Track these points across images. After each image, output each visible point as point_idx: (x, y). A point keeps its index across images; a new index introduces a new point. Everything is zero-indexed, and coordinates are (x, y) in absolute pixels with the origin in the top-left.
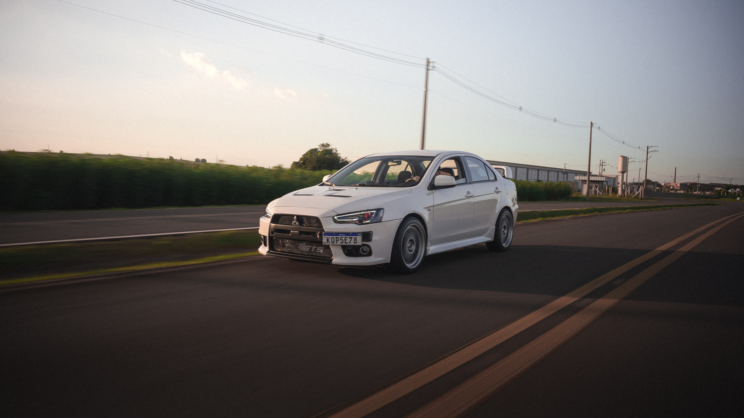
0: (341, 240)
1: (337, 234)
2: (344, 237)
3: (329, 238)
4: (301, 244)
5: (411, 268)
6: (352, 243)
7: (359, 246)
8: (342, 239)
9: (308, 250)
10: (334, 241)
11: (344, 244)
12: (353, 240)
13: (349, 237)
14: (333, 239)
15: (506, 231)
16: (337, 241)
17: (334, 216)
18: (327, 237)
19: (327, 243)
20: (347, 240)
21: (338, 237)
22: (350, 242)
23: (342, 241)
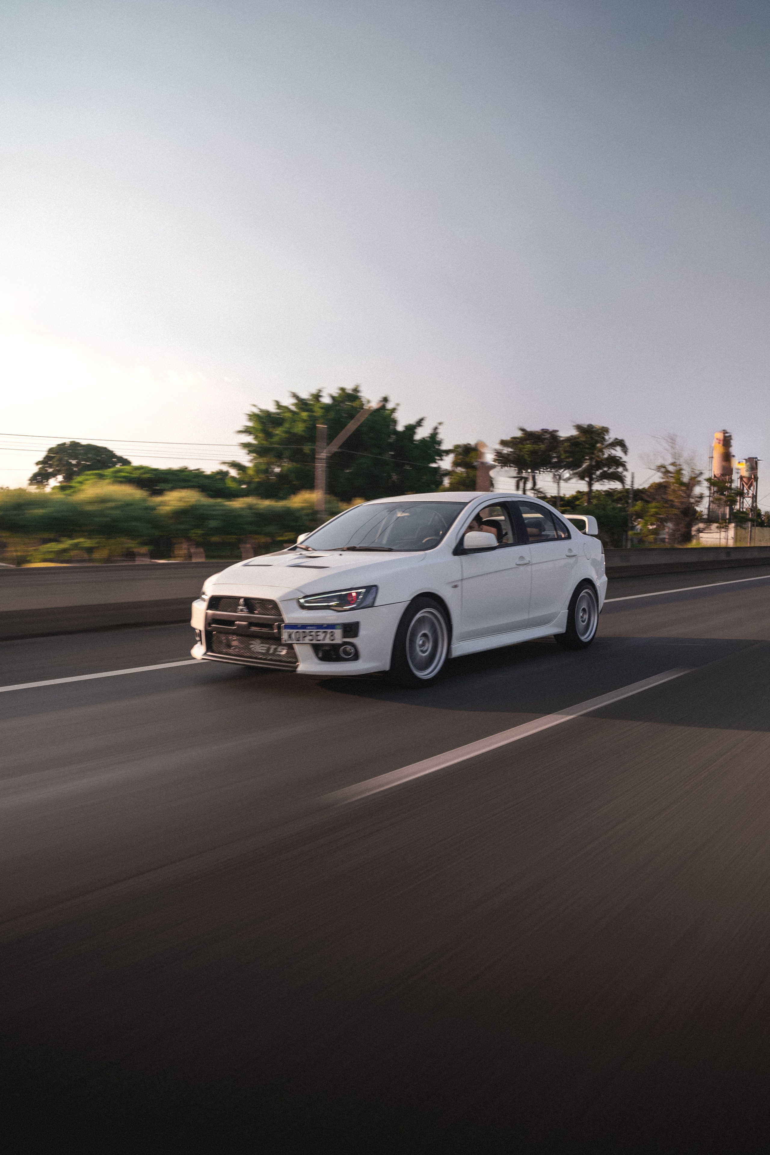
0: (310, 635)
1: (304, 626)
2: (315, 631)
3: (291, 633)
4: (253, 642)
5: (424, 678)
6: (327, 641)
7: (339, 646)
8: (312, 634)
9: (264, 651)
10: (299, 638)
11: (314, 642)
12: (328, 636)
13: (321, 631)
14: (298, 634)
15: (586, 617)
16: (304, 637)
17: (301, 599)
18: (289, 632)
19: (289, 640)
20: (319, 635)
21: (305, 632)
22: (324, 639)
23: (311, 637)
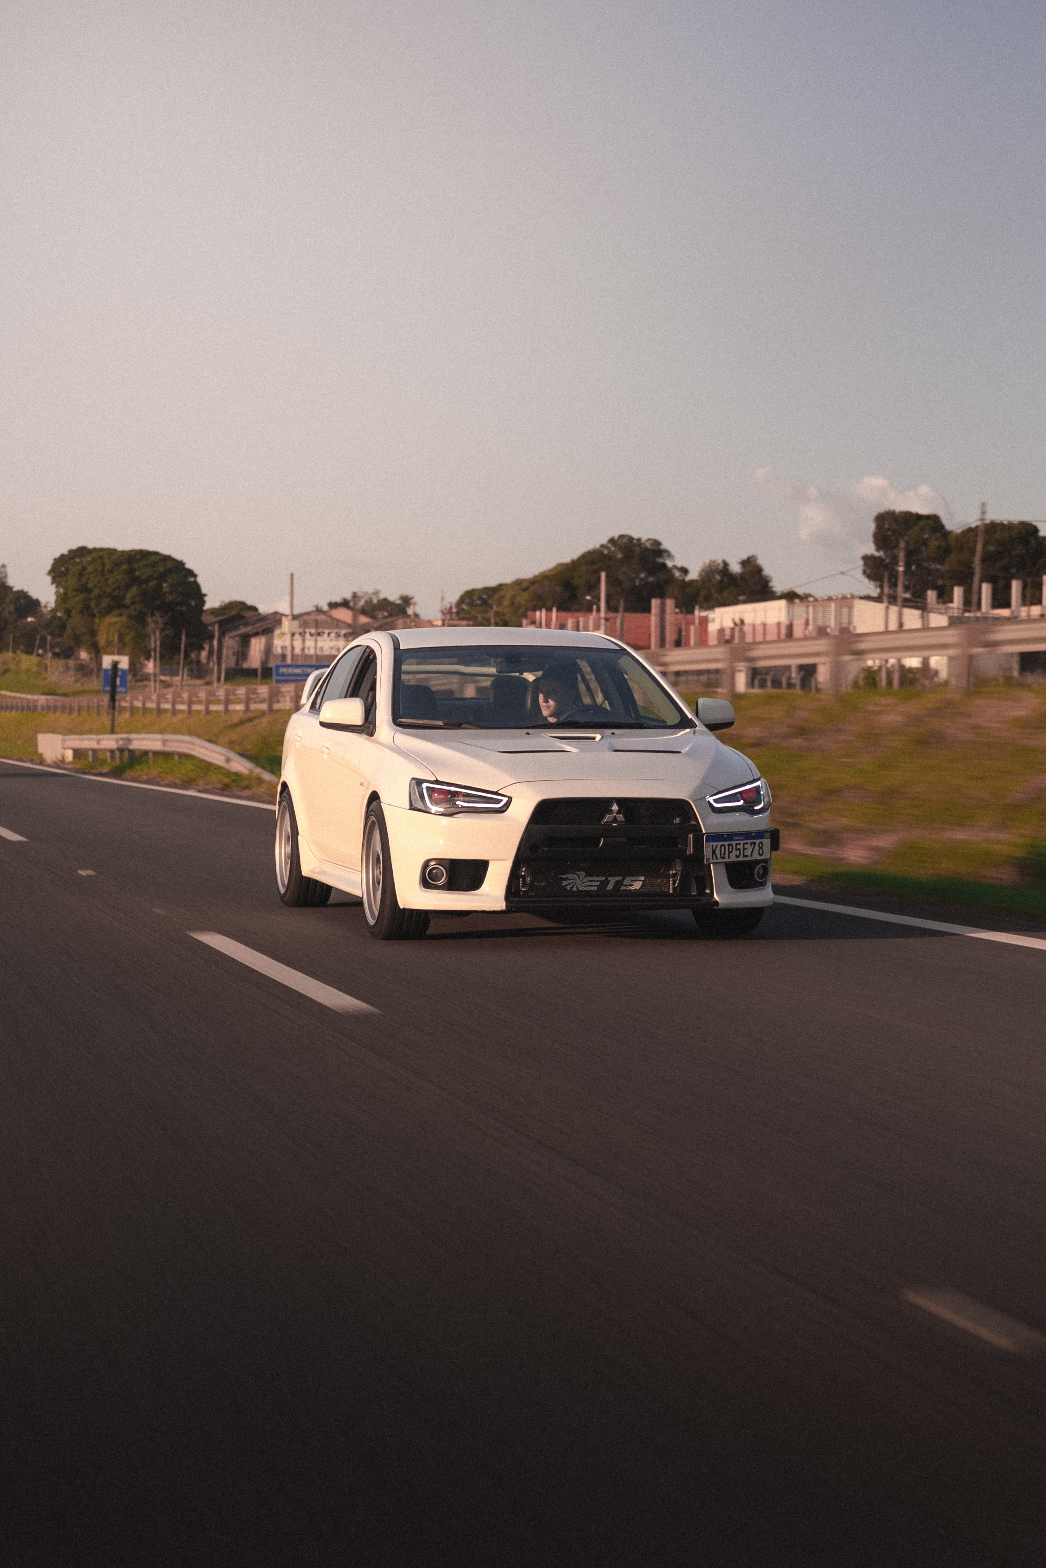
0: (736, 850)
1: (730, 836)
2: (742, 842)
3: (715, 849)
4: (570, 876)
6: (756, 856)
7: (759, 864)
8: (738, 847)
10: (724, 854)
11: (742, 858)
12: (757, 848)
13: (749, 841)
14: (723, 848)
16: (729, 852)
18: (713, 846)
19: (713, 859)
20: (746, 849)
21: (731, 845)
23: (738, 851)
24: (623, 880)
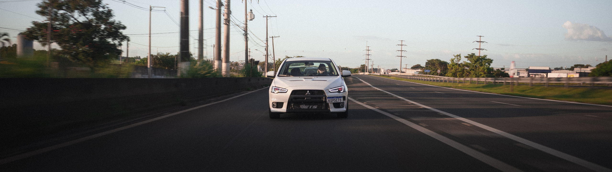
1: (333, 97)
2: (336, 99)
4: (302, 105)
6: (339, 102)
11: (336, 102)
12: (340, 100)
13: (338, 99)
14: (331, 100)
16: (333, 101)
17: (329, 89)
18: (329, 99)
19: (329, 102)
21: (333, 99)
22: (338, 101)
24: (313, 106)
